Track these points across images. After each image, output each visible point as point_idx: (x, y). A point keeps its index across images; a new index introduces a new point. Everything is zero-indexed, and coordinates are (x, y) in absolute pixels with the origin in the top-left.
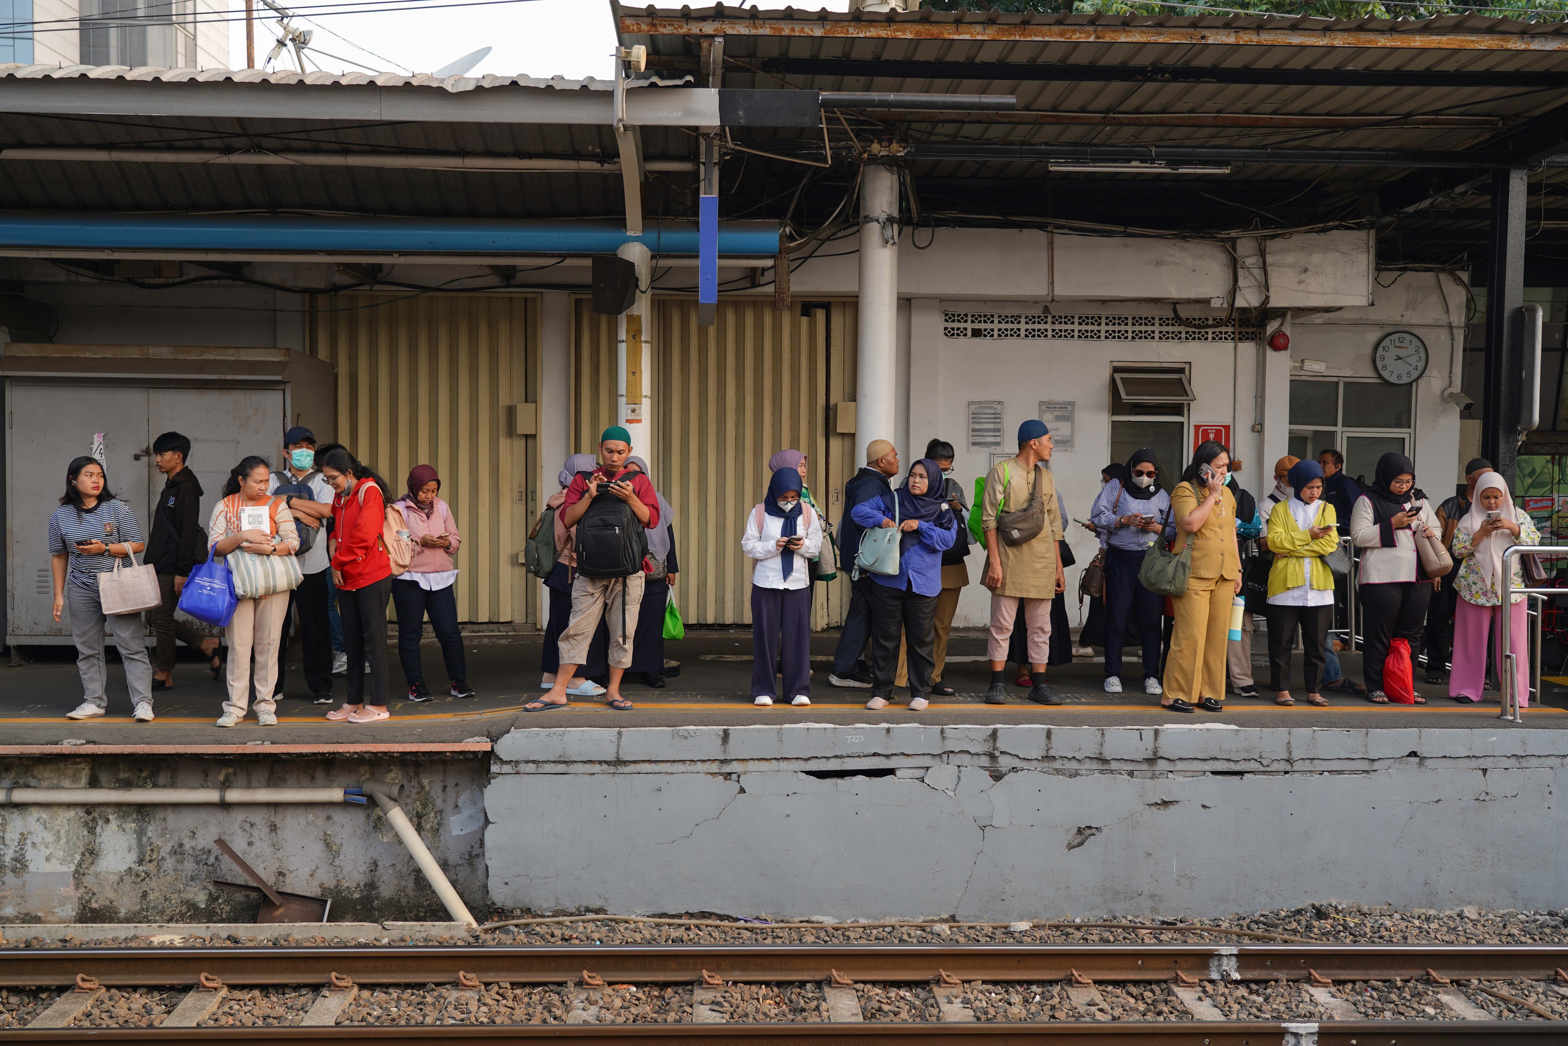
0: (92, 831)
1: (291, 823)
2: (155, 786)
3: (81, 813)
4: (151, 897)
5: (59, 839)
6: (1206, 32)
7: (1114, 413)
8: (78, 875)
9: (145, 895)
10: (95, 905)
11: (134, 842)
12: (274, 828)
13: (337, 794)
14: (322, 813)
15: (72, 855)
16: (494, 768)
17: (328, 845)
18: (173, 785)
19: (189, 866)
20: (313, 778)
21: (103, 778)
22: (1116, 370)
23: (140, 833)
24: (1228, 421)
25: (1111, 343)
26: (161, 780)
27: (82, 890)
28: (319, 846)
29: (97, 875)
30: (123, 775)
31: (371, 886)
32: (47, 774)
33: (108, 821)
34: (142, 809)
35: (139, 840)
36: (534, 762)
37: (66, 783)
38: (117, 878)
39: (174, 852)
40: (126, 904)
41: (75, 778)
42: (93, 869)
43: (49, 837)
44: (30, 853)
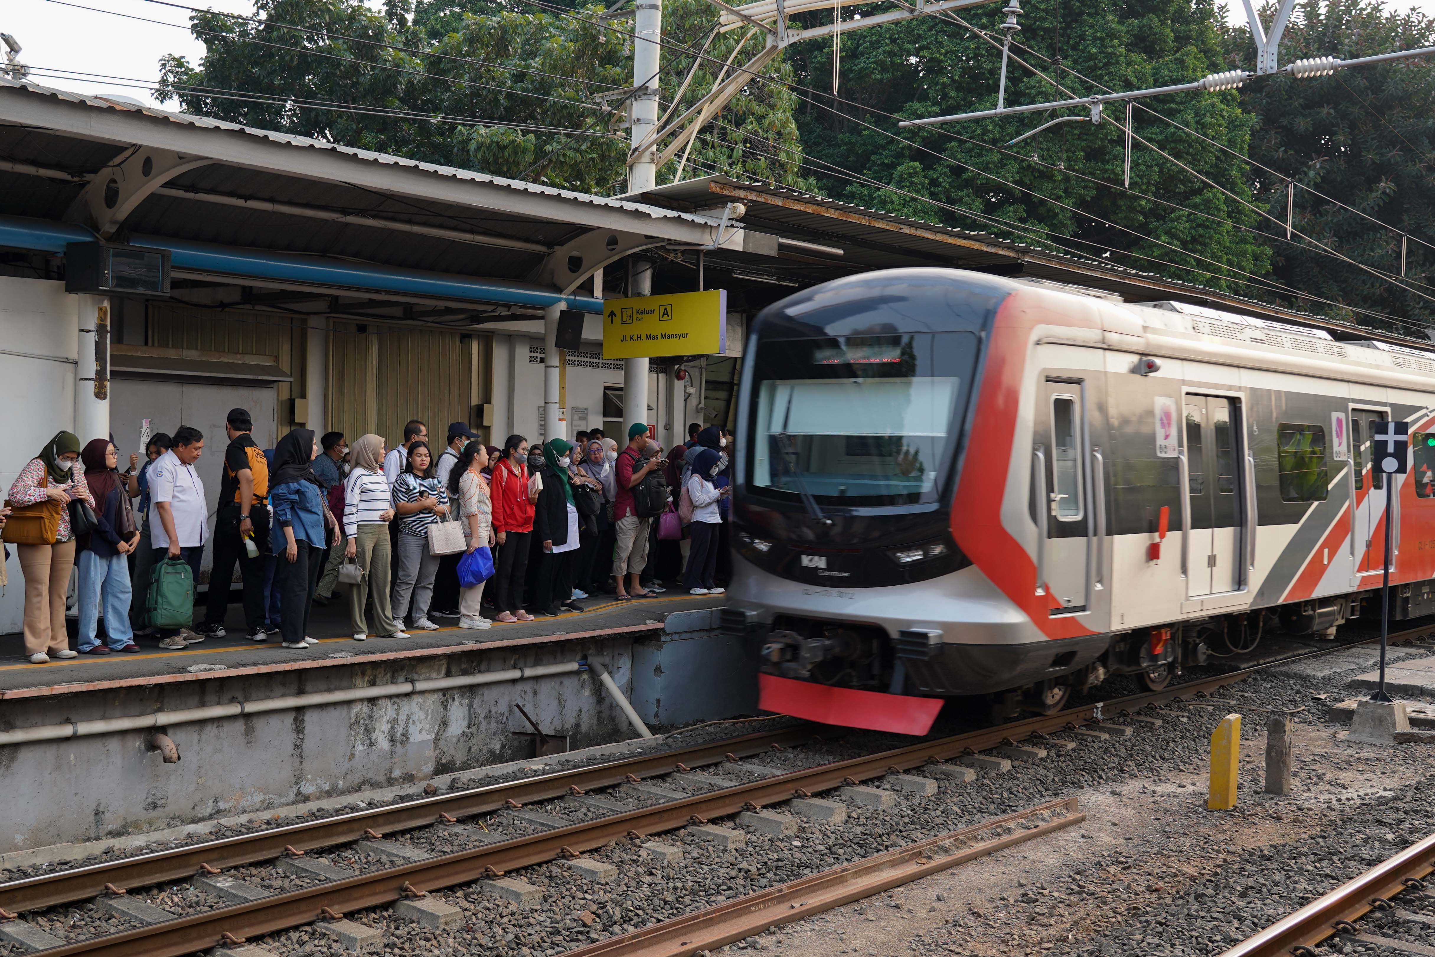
0: (445, 708)
1: (545, 689)
2: (480, 672)
3: (440, 695)
4: (473, 750)
5: (427, 715)
6: (902, 226)
7: (605, 415)
8: (436, 740)
9: (470, 749)
10: (444, 761)
11: (466, 713)
12: (535, 693)
13: (574, 666)
14: (558, 680)
15: (434, 727)
16: (663, 639)
17: (560, 701)
18: (488, 670)
19: (494, 725)
20: (555, 658)
21: (454, 669)
22: (606, 388)
23: (470, 706)
24: (655, 423)
25: (604, 370)
26: (483, 667)
27: (438, 751)
28: (556, 703)
29: (446, 738)
30: (464, 666)
31: (578, 725)
32: (423, 671)
33: (454, 699)
34: (471, 689)
35: (469, 710)
36: (678, 633)
37: (434, 675)
38: (455, 740)
39: (486, 717)
40: (460, 758)
41: (439, 672)
42: (444, 735)
43: (422, 715)
44: (412, 729)
